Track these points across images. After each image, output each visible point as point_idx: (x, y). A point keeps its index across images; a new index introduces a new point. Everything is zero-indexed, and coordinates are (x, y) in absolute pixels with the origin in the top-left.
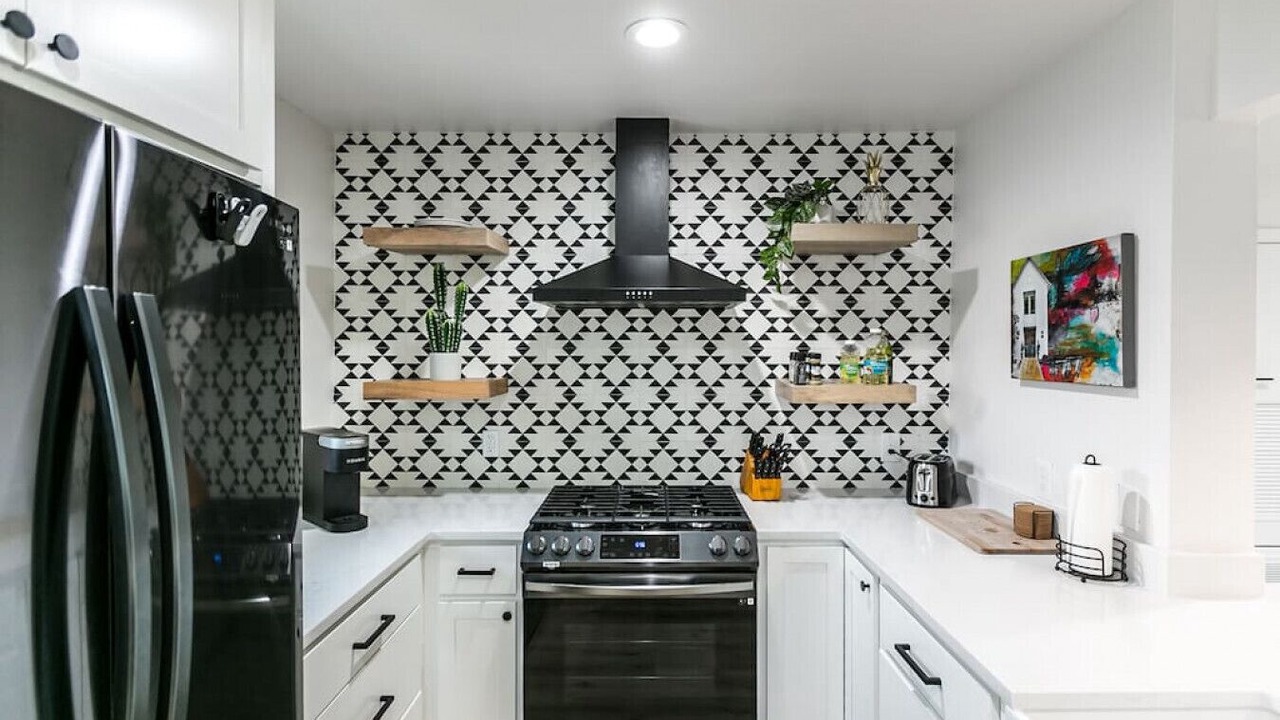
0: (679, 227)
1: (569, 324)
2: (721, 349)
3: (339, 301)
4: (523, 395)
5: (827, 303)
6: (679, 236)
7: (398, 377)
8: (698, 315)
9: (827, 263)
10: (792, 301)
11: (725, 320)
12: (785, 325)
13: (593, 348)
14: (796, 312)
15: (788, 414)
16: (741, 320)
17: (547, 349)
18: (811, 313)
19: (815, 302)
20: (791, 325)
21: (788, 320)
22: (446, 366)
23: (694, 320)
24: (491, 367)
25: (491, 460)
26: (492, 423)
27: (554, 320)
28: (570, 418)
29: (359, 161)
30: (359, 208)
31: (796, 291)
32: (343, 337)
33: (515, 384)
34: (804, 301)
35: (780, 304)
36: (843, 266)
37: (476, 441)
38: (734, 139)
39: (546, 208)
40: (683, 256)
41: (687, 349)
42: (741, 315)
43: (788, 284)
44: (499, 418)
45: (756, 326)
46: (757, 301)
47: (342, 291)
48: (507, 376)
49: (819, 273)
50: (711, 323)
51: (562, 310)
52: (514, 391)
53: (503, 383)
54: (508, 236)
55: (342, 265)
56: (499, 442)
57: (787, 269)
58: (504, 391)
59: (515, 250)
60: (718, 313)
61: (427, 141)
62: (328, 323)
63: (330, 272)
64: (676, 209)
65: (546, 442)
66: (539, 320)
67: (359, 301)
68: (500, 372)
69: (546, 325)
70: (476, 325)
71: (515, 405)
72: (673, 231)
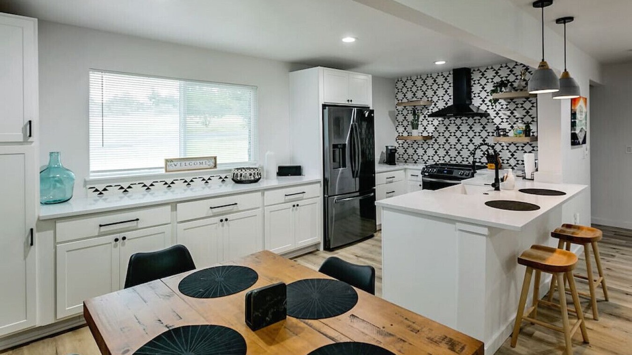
1: (447, 122)
2: (487, 128)
3: (396, 118)
4: (436, 140)
5: (520, 113)
6: (475, 97)
7: (408, 135)
8: (480, 118)
9: (520, 101)
10: (508, 113)
11: (488, 119)
12: (506, 120)
13: (453, 128)
14: (509, 116)
15: (507, 147)
16: (493, 119)
17: (442, 129)
18: (514, 116)
19: (516, 113)
20: (508, 120)
21: (507, 119)
22: (415, 133)
23: (479, 120)
24: (429, 133)
25: (429, 156)
26: (429, 147)
27: (443, 121)
28: (447, 146)
29: (400, 85)
30: (400, 96)
31: (510, 110)
32: (397, 126)
33: (434, 137)
34: (512, 113)
35: (505, 114)
36: (525, 102)
37: (425, 152)
38: (490, 67)
39: (441, 92)
40: (476, 102)
41: (477, 128)
42: (493, 118)
43: (507, 108)
44: (431, 146)
45: (497, 121)
46: (497, 114)
47: (397, 115)
48: (432, 136)
49: (517, 104)
50: (484, 120)
51: (445, 119)
52: (434, 139)
53: (431, 138)
54: (432, 100)
55: (397, 110)
56: (430, 152)
57: (507, 103)
58: (432, 139)
59: (433, 103)
60: (486, 117)
61: (414, 78)
62: (394, 123)
63: (394, 111)
64: (473, 89)
65: (441, 152)
66: (439, 121)
67: (400, 118)
68: (430, 135)
69: (441, 122)
70: (425, 123)
71: (434, 143)
72: (473, 95)
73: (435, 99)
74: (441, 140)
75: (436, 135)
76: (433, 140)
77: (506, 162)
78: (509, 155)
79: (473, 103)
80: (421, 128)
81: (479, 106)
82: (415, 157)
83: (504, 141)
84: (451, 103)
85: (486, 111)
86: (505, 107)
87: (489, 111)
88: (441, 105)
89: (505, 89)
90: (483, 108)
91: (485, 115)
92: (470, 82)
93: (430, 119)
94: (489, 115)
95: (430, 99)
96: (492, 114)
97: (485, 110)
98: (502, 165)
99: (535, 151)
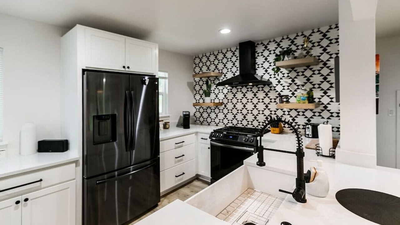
0: (258, 65)
1: (234, 90)
2: (270, 95)
3: (194, 88)
4: (225, 106)
5: (300, 81)
6: (258, 67)
7: (204, 102)
8: (263, 86)
9: (300, 69)
10: (290, 81)
12: (287, 88)
13: (239, 95)
14: (291, 84)
15: (289, 112)
16: (275, 87)
17: (230, 96)
18: (295, 84)
19: (297, 81)
20: (289, 88)
21: (288, 86)
22: (208, 100)
23: (262, 88)
24: (220, 100)
25: (220, 120)
27: (231, 89)
28: (235, 111)
29: (197, 61)
30: (197, 70)
31: (291, 78)
32: (195, 95)
33: (224, 104)
34: (293, 81)
35: (286, 82)
36: (305, 70)
37: (217, 116)
38: (272, 40)
39: (229, 65)
40: (260, 72)
41: (261, 95)
42: (275, 85)
43: (288, 76)
44: (221, 111)
45: (279, 88)
46: (279, 82)
47: (195, 86)
48: (222, 102)
49: (298, 73)
50: (267, 89)
51: (233, 87)
52: (224, 105)
54: (222, 72)
55: (195, 81)
56: (221, 116)
57: (288, 72)
58: (222, 105)
59: (223, 75)
61: (208, 55)
62: (193, 92)
63: (193, 83)
64: (257, 61)
65: (230, 116)
66: (228, 90)
67: (198, 88)
68: (221, 101)
69: (230, 91)
70: (217, 91)
71: (224, 108)
72: (257, 66)
73: (225, 71)
74: (230, 106)
75: (225, 101)
76: (223, 106)
77: (288, 126)
78: (291, 120)
79: (257, 73)
80: (213, 96)
81: (263, 76)
82: (209, 120)
83: (286, 107)
84: (238, 73)
85: (269, 80)
86: (286, 75)
87: (271, 80)
88: (230, 76)
89: (288, 58)
90: (266, 77)
91: (268, 83)
92: (255, 55)
93: (221, 88)
94: (271, 83)
95: (220, 71)
96: (274, 82)
97: (267, 79)
98: (283, 129)
99: (316, 116)
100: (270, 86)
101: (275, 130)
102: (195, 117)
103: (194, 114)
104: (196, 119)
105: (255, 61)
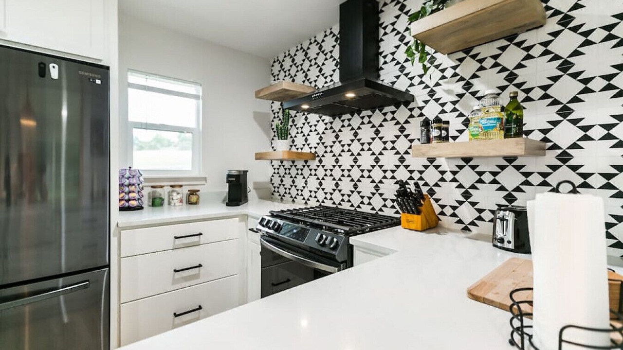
0: (385, 57)
1: (337, 124)
2: (409, 129)
3: (272, 125)
4: (321, 161)
5: (488, 85)
6: (385, 63)
8: (395, 109)
9: (487, 51)
10: (458, 88)
12: (452, 107)
13: (346, 136)
14: (461, 96)
15: (454, 173)
16: (421, 108)
17: (329, 138)
18: (474, 94)
19: (477, 85)
20: (457, 106)
21: (454, 103)
23: (393, 113)
24: (311, 148)
25: (311, 192)
26: (311, 174)
28: (337, 173)
29: (276, 69)
31: (461, 79)
32: (273, 139)
34: (468, 86)
35: (449, 92)
36: (503, 49)
37: (306, 183)
40: (388, 75)
41: (389, 131)
42: (421, 104)
43: (455, 75)
44: (313, 172)
45: (431, 110)
46: (432, 93)
47: (273, 120)
48: (316, 152)
49: (481, 61)
50: (402, 114)
51: (334, 117)
52: (318, 159)
53: (314, 156)
54: (316, 86)
55: (273, 111)
56: (313, 183)
57: (454, 64)
58: (315, 159)
60: (406, 106)
61: (293, 52)
62: (268, 134)
63: (268, 114)
64: (383, 46)
65: (329, 185)
66: (326, 124)
68: (313, 151)
69: (329, 126)
70: (306, 129)
71: (318, 166)
72: (382, 60)
74: (329, 161)
75: (321, 150)
76: (317, 162)
77: (451, 211)
78: (458, 194)
81: (394, 83)
82: (293, 192)
85: (407, 91)
86: (449, 73)
87: (413, 91)
90: (402, 85)
91: (403, 99)
92: (377, 32)
94: (413, 98)
96: (419, 94)
97: (404, 89)
98: (439, 220)
99: (531, 184)
100: (410, 106)
101: (412, 222)
102: (273, 184)
103: (271, 180)
104: (273, 189)
105: (379, 47)
